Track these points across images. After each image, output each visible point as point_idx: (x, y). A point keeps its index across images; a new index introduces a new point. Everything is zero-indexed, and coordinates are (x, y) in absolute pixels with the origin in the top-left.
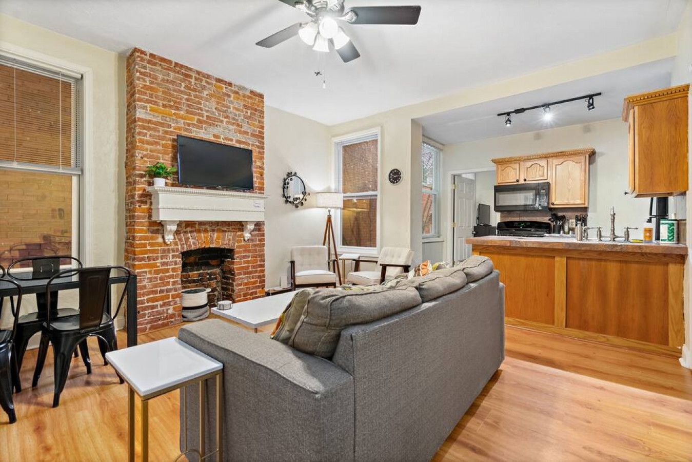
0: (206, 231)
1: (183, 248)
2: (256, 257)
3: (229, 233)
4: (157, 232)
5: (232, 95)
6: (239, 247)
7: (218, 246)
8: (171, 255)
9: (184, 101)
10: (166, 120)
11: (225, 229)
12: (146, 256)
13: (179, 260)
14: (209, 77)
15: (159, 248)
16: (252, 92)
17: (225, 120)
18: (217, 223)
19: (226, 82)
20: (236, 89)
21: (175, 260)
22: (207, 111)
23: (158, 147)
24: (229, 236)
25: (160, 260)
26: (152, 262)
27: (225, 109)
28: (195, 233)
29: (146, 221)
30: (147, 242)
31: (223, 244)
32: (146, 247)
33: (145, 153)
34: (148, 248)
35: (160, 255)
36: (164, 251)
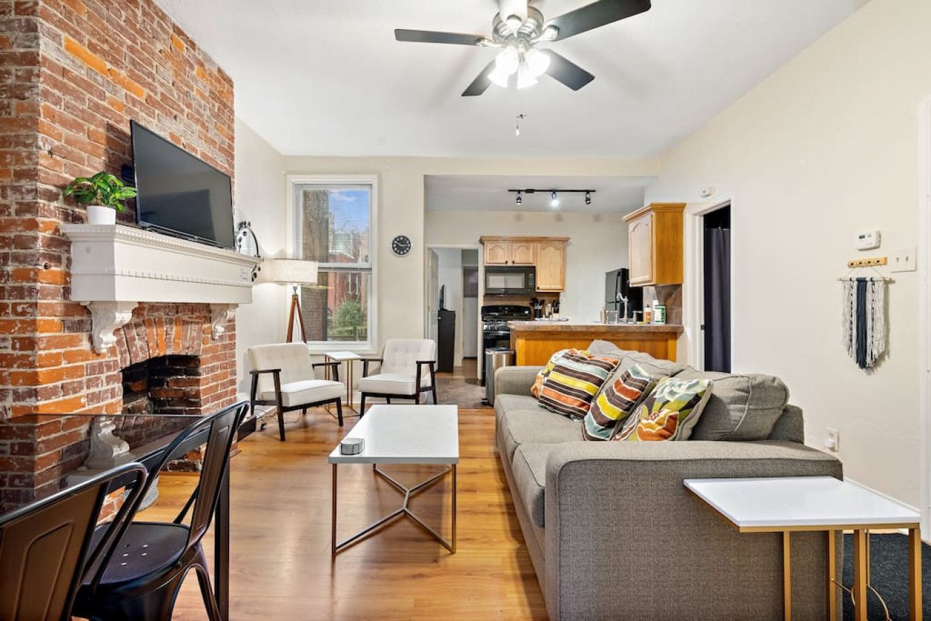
0: (159, 323)
1: (123, 360)
2: (226, 368)
3: (193, 326)
4: (78, 327)
5: (196, 67)
6: (205, 351)
7: (176, 352)
8: (103, 377)
9: (124, 49)
10: (95, 80)
11: (186, 318)
12: (59, 383)
13: (118, 386)
14: (163, 17)
15: (84, 363)
16: (220, 70)
17: (187, 110)
18: (177, 307)
19: (188, 38)
20: (200, 57)
21: (111, 386)
22: (162, 85)
23: (82, 134)
24: (192, 330)
25: (85, 392)
26: (72, 396)
27: (186, 89)
28: (143, 328)
29: (58, 301)
30: (62, 351)
31: (184, 348)
32: (60, 364)
33: (56, 143)
34: (64, 365)
35: (84, 379)
36: (93, 370)
